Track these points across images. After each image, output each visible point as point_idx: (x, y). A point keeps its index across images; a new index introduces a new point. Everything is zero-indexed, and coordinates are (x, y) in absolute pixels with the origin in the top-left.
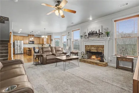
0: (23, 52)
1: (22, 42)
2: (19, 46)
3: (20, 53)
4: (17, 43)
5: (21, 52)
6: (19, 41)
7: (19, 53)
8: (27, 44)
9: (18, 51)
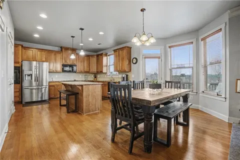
0: (46, 97)
1: (45, 65)
2: (37, 80)
3: (40, 99)
4: (31, 70)
5: (42, 97)
6: (34, 63)
7: (34, 100)
8: (57, 72)
9: (32, 93)
